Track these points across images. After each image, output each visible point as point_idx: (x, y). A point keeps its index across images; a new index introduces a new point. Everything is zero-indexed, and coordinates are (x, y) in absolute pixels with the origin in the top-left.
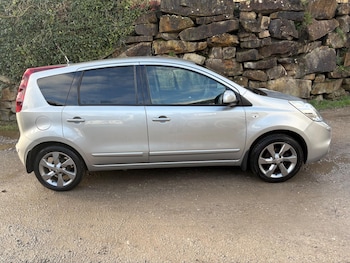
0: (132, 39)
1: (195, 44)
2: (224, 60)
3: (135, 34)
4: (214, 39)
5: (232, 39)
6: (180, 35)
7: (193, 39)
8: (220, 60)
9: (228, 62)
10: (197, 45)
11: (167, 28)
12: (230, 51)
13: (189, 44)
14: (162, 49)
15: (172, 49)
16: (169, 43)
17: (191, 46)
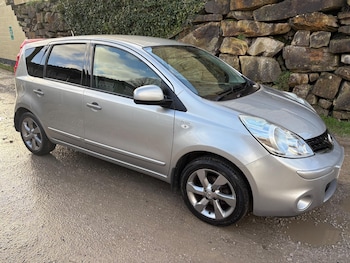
0: (199, 18)
1: (270, 25)
2: (310, 49)
3: (204, 12)
4: (298, 19)
5: (328, 20)
6: (255, 13)
7: (268, 19)
8: (304, 49)
9: (315, 52)
10: (273, 28)
11: (239, 5)
12: (321, 38)
13: (264, 25)
14: (230, 31)
15: (242, 31)
16: (239, 24)
17: (266, 28)
